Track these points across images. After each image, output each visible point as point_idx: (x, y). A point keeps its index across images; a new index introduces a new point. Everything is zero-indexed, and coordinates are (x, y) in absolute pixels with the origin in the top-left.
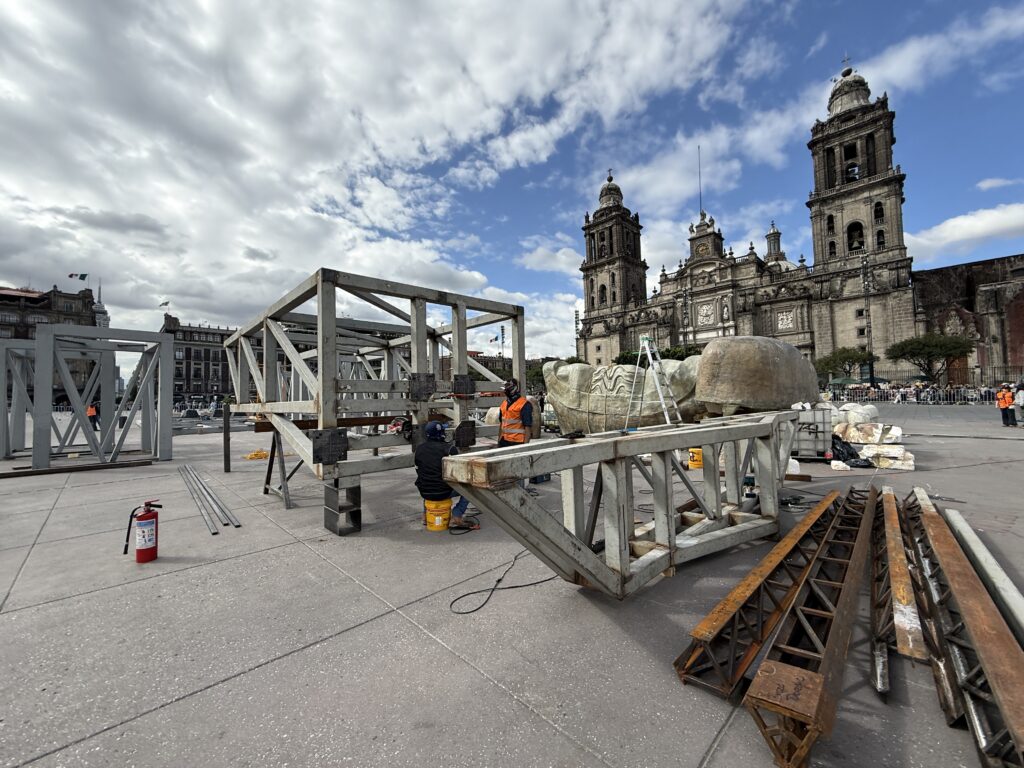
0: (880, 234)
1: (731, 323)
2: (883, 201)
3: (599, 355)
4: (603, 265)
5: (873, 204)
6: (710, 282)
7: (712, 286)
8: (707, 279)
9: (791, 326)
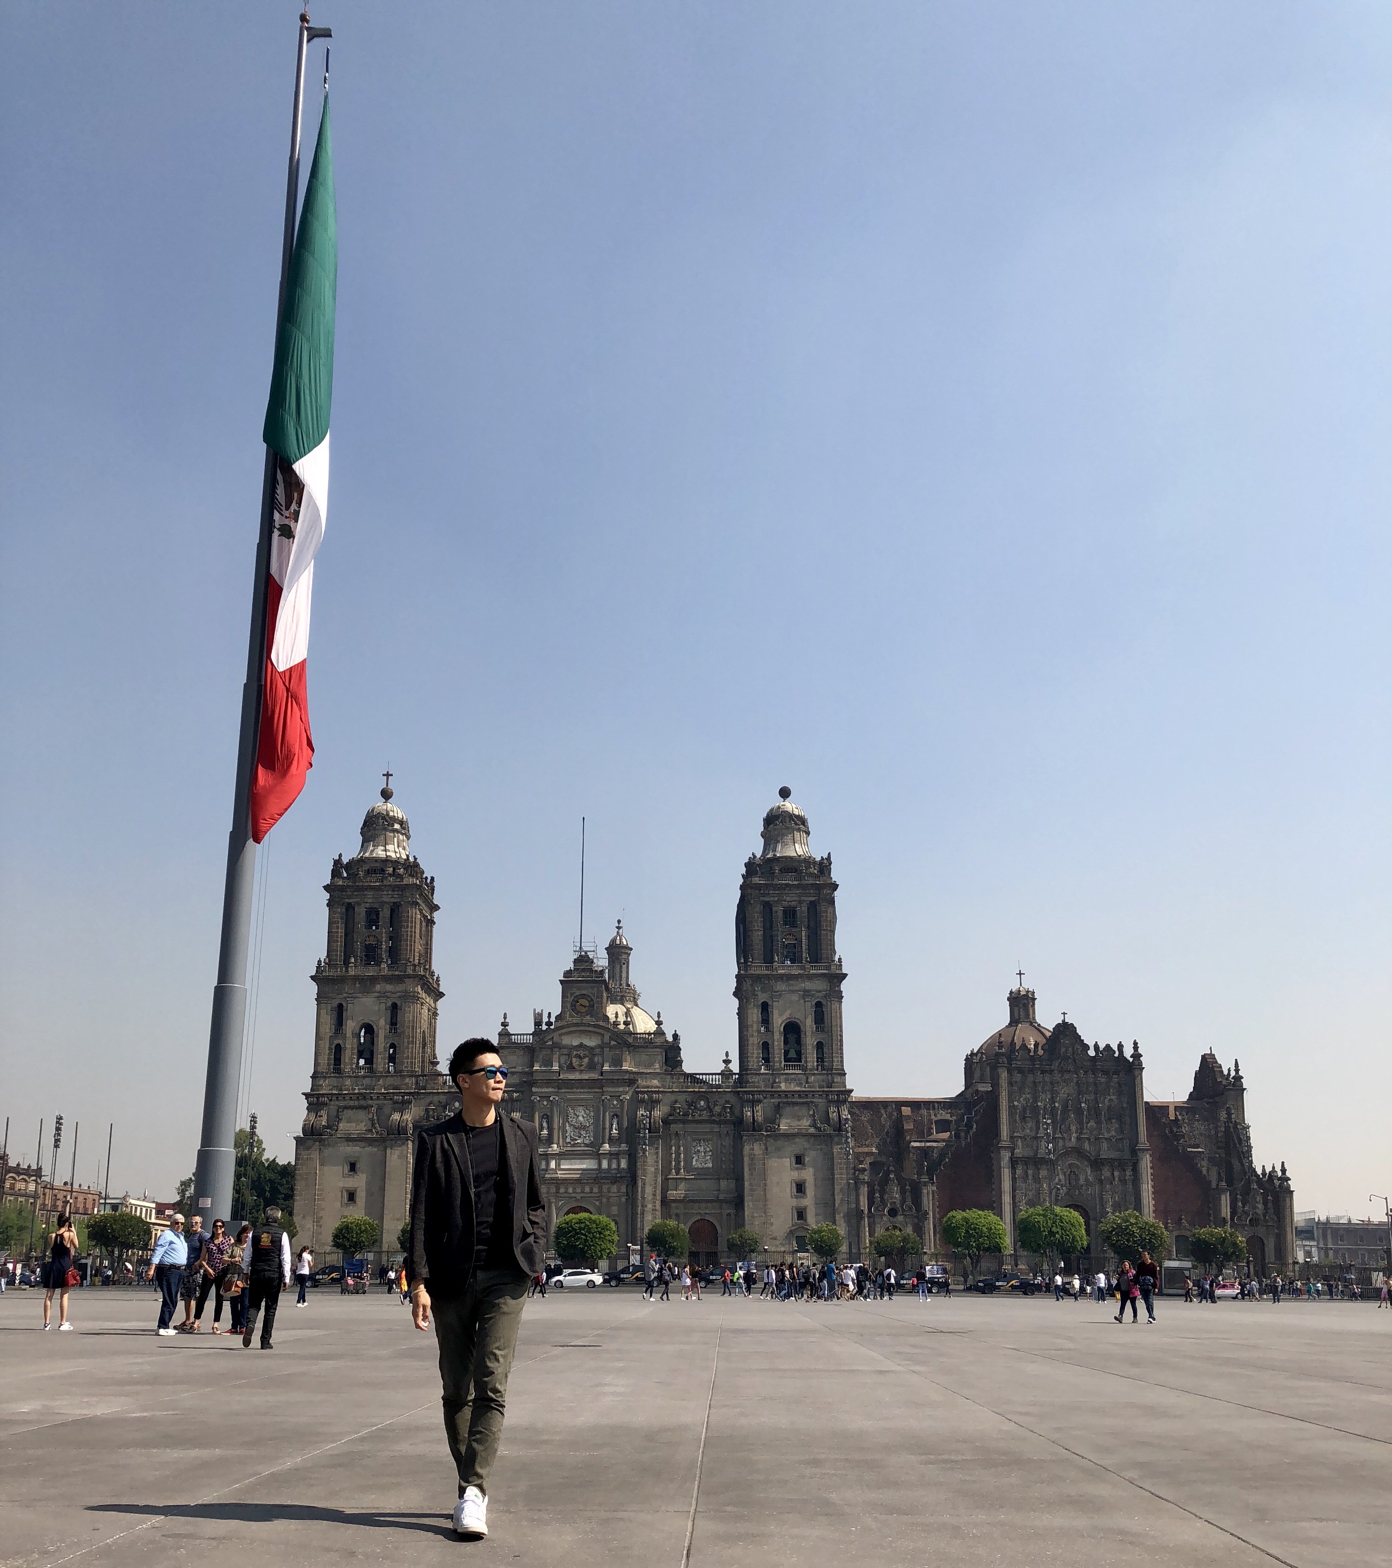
0: (820, 1046)
1: (624, 1147)
2: (824, 1002)
3: (352, 1182)
4: (374, 980)
5: (814, 1003)
6: (592, 1067)
7: (594, 1075)
8: (586, 1060)
9: (710, 1165)
